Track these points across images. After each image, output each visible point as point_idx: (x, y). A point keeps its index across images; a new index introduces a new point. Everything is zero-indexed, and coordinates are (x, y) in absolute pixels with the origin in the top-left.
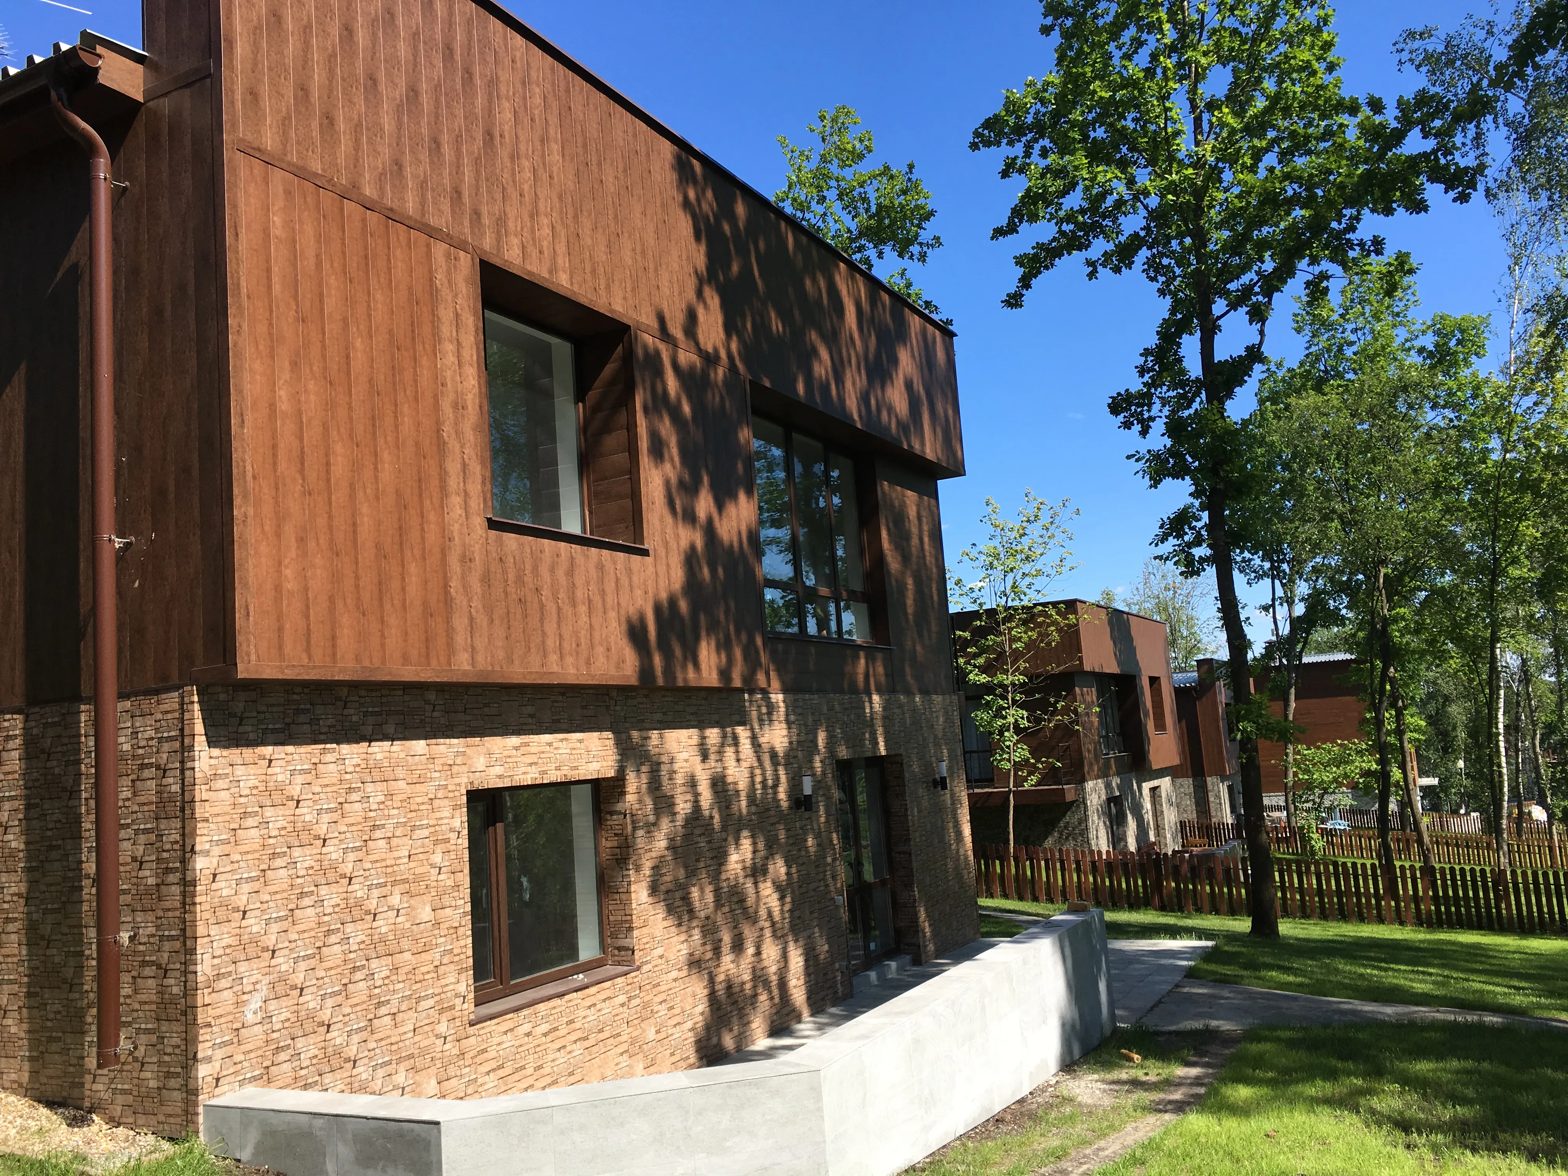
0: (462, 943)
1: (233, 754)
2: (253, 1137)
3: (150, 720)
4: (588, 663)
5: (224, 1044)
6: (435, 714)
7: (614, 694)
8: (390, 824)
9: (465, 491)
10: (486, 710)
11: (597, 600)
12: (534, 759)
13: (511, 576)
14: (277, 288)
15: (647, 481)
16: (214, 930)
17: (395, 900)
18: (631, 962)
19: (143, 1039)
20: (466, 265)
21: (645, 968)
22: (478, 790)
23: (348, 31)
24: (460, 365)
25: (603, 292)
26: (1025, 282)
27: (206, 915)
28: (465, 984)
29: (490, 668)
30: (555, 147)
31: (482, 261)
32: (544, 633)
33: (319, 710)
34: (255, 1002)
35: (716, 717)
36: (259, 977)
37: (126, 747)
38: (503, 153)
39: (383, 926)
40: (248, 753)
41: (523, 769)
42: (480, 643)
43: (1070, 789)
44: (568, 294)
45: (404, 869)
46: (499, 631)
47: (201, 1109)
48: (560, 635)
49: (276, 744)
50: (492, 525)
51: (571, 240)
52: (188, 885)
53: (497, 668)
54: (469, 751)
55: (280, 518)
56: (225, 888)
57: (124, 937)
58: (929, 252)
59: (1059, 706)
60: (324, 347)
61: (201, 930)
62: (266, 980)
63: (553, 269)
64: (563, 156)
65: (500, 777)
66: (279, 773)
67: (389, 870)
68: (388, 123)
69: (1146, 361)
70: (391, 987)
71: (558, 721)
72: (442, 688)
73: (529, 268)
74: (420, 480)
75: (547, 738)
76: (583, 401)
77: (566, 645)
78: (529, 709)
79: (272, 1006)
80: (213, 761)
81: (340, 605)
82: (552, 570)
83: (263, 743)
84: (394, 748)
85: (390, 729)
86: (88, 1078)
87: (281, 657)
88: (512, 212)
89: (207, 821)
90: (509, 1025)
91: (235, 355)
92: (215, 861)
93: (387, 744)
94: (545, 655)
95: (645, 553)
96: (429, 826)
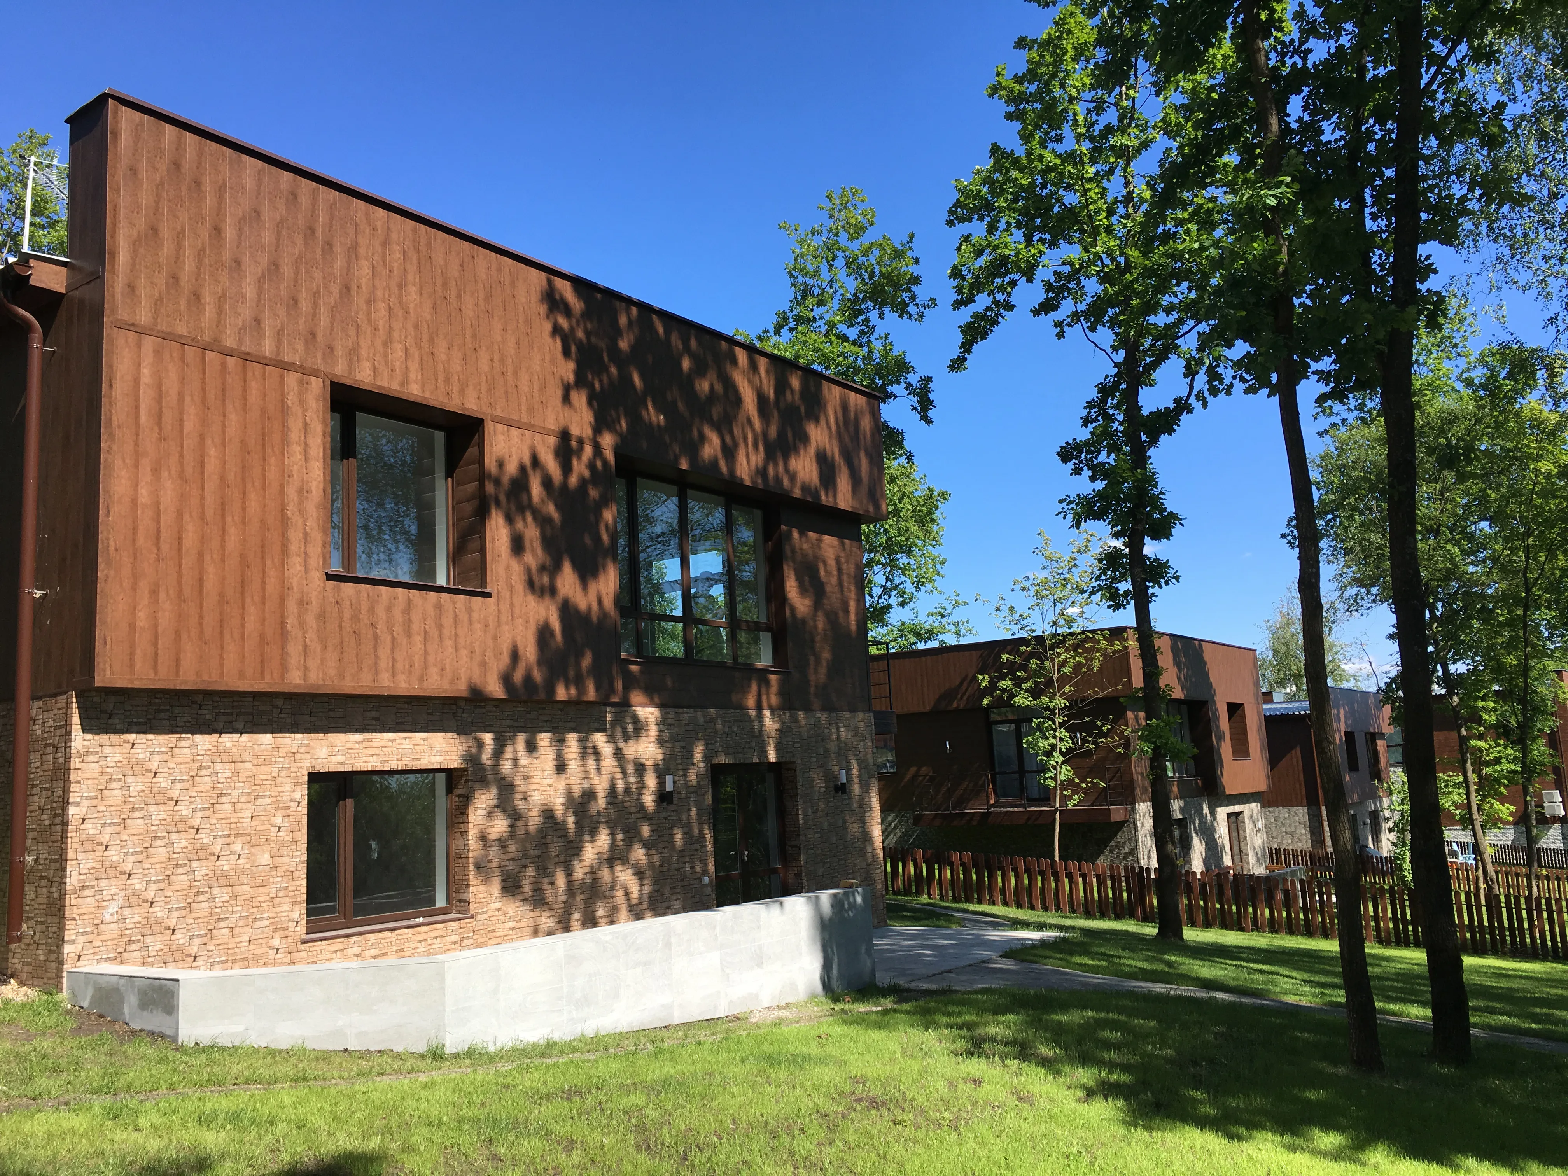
0: (298, 883)
1: (104, 738)
2: (90, 992)
3: (51, 714)
4: (421, 679)
5: (86, 933)
6: (282, 716)
7: (462, 704)
8: (235, 794)
9: (306, 553)
10: (332, 714)
11: (434, 633)
12: (376, 751)
13: (347, 615)
14: (143, 418)
15: (494, 539)
16: (81, 856)
17: (238, 847)
18: (467, 911)
19: (39, 928)
20: (317, 389)
21: (480, 917)
22: (319, 773)
23: (217, 230)
24: (306, 460)
25: (455, 395)
26: (966, 347)
27: (75, 846)
28: (299, 913)
29: (321, 682)
30: (413, 290)
31: (333, 384)
32: (376, 657)
33: (177, 710)
34: (113, 907)
35: (573, 725)
36: (117, 891)
37: (39, 732)
38: (360, 302)
39: (225, 864)
40: (115, 738)
41: (365, 759)
42: (312, 664)
43: (1118, 810)
44: (419, 400)
45: (246, 825)
46: (332, 657)
47: (65, 974)
48: (393, 658)
49: (138, 733)
50: (330, 577)
51: (425, 358)
52: (65, 824)
53: (328, 682)
54: (312, 743)
55: (136, 577)
56: (91, 828)
57: (30, 859)
58: (926, 312)
59: (1105, 729)
60: (182, 456)
61: (70, 855)
62: (122, 893)
63: (405, 382)
64: (421, 294)
65: (341, 763)
66: (140, 753)
67: (232, 826)
68: (250, 291)
69: (1089, 412)
70: (230, 909)
71: (403, 723)
72: (289, 696)
73: (379, 383)
74: (263, 546)
75: (390, 736)
76: (452, 477)
77: (399, 666)
78: (374, 714)
79: (126, 912)
80: (86, 743)
81: (184, 636)
82: (389, 609)
83: (128, 732)
84: (241, 739)
85: (240, 725)
86: (11, 954)
87: (133, 672)
88: (364, 343)
89: (79, 782)
90: (341, 946)
91: (105, 468)
92: (84, 810)
93: (236, 736)
94: (377, 673)
95: (489, 595)
96: (270, 797)
